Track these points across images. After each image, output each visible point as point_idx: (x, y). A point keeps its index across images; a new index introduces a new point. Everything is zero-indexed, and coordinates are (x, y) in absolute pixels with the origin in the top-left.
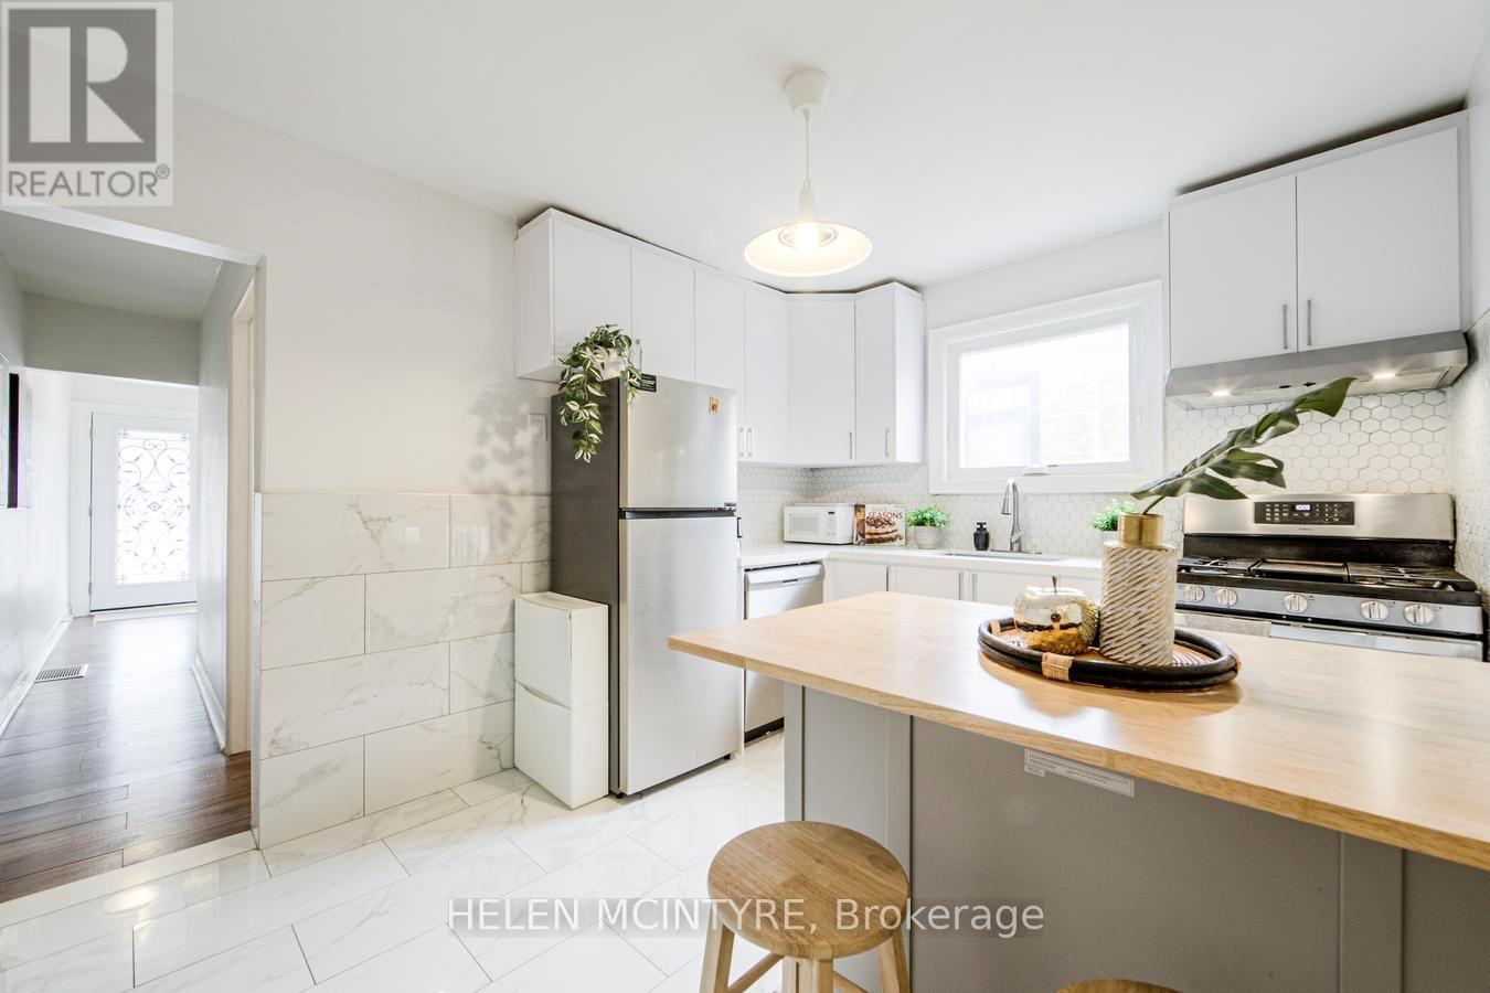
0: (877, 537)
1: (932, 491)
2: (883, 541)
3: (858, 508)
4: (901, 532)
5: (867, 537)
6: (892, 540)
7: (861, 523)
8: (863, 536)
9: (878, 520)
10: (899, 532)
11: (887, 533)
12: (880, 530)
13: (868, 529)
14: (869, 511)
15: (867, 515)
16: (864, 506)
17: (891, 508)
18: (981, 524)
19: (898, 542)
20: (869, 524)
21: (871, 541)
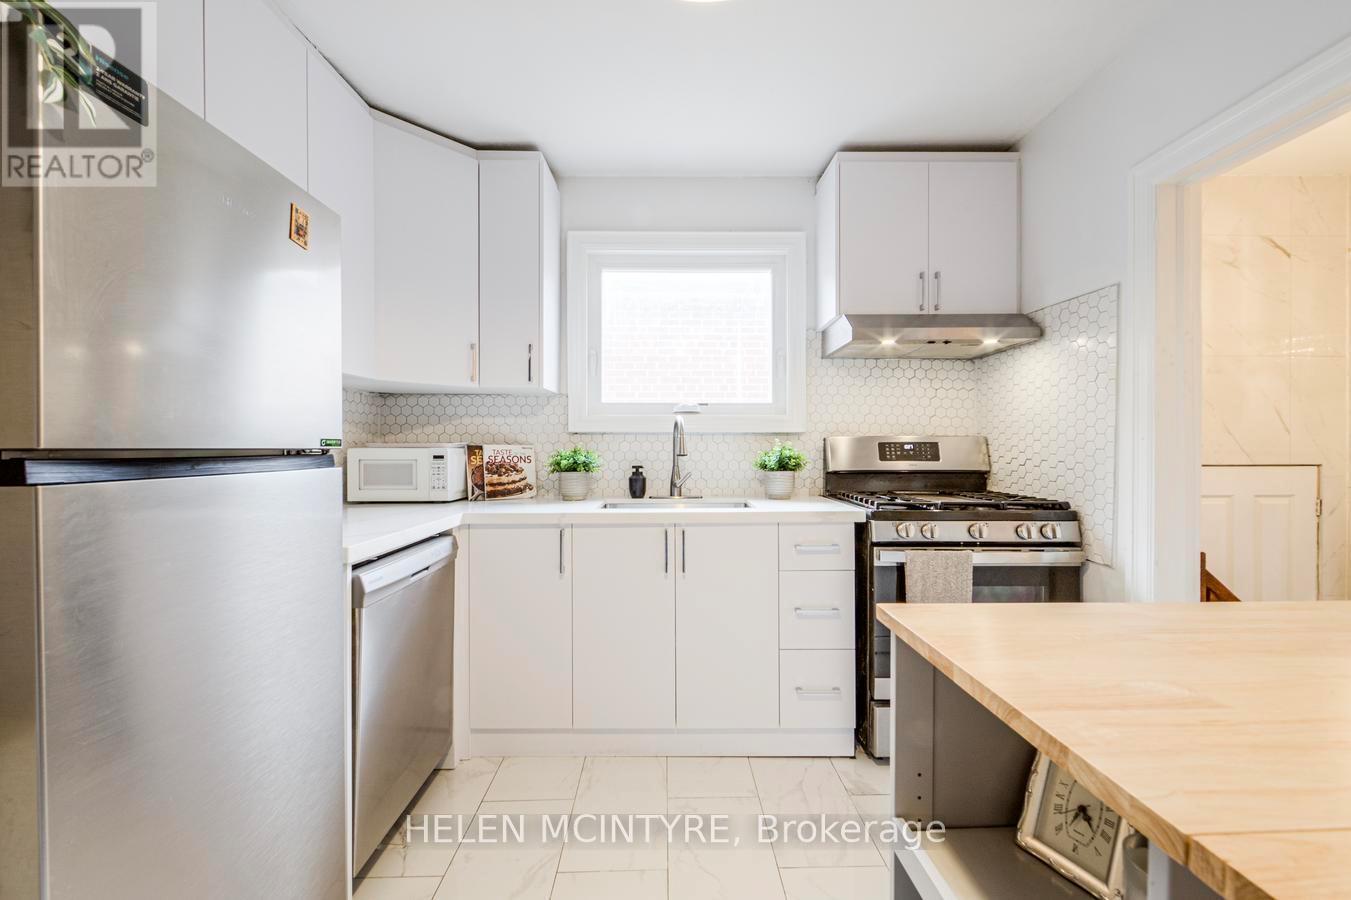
0: (500, 488)
1: (572, 429)
2: (509, 493)
3: (473, 450)
4: (531, 480)
5: (488, 489)
6: (520, 490)
7: (478, 471)
8: (481, 487)
9: (501, 466)
10: (529, 481)
11: (514, 482)
12: (504, 479)
13: (488, 478)
14: (489, 452)
15: (486, 460)
16: (481, 448)
17: (517, 450)
18: (637, 468)
19: (528, 493)
20: (490, 471)
21: (493, 495)
